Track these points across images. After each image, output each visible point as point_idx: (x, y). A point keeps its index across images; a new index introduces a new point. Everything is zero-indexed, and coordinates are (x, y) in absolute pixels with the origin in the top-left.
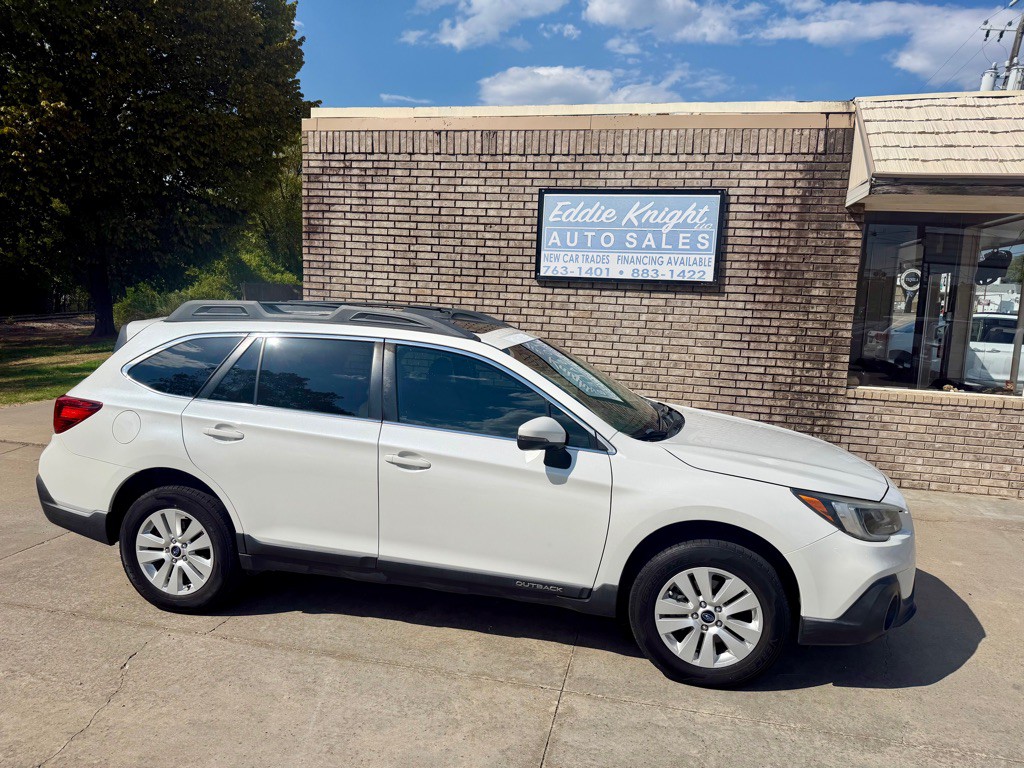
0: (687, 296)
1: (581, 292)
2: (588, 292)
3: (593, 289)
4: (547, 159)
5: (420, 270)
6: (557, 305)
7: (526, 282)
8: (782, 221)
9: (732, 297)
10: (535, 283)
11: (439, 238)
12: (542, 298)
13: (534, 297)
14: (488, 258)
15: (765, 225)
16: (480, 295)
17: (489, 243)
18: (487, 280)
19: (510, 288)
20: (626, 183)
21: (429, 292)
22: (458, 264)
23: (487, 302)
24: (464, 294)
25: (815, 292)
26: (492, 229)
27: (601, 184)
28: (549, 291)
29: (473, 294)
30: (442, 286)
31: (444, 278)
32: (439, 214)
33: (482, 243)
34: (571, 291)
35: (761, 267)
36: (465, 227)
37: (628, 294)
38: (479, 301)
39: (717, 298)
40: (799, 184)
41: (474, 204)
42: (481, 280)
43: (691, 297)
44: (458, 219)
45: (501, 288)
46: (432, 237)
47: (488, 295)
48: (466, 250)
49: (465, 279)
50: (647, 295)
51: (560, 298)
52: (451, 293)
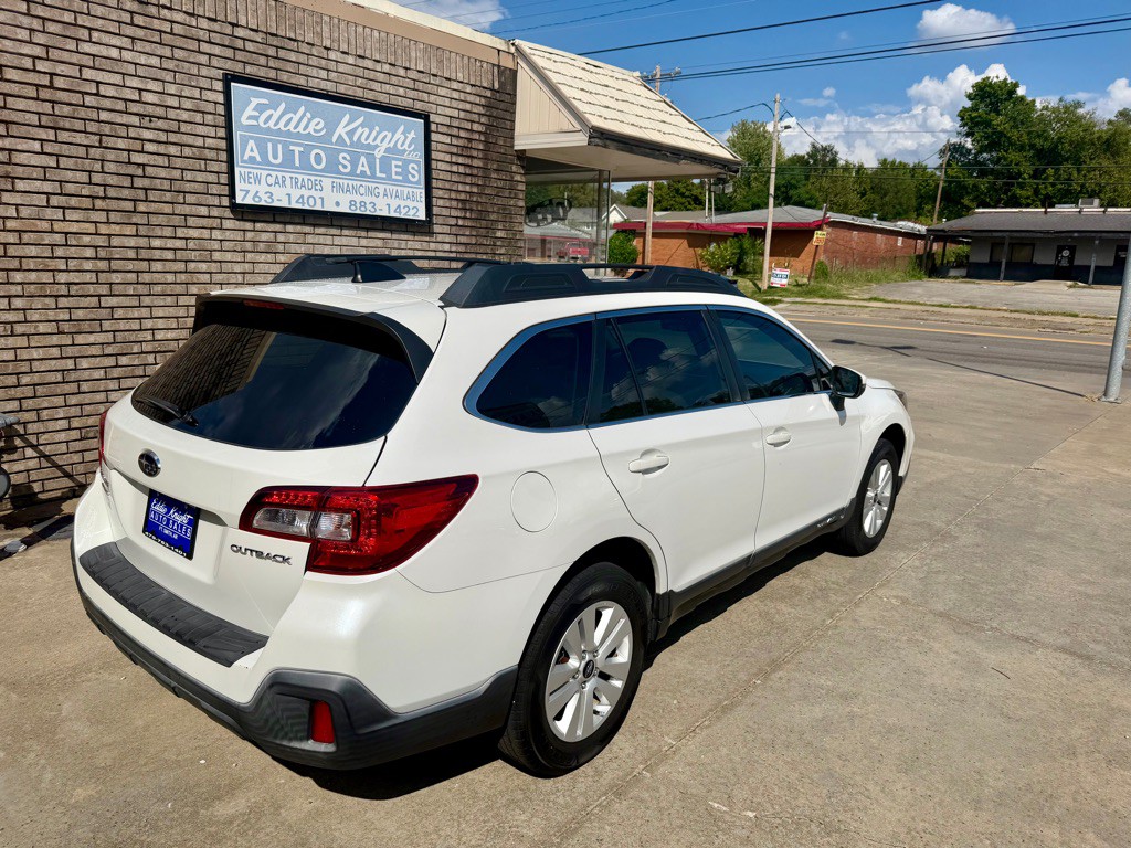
0: (402, 237)
1: (290, 228)
2: (299, 228)
3: (304, 224)
4: (228, 30)
5: (20, 185)
6: (262, 246)
7: (215, 212)
8: (472, 157)
9: (440, 238)
10: (228, 213)
11: (55, 129)
12: (239, 235)
13: (228, 235)
14: (150, 171)
15: (461, 160)
16: (143, 231)
17: (150, 147)
18: (153, 207)
19: (191, 221)
20: (329, 86)
21: (45, 225)
22: (97, 178)
23: (156, 243)
24: (116, 229)
25: (499, 234)
26: (152, 125)
27: (302, 81)
28: (248, 225)
29: (130, 230)
30: (70, 215)
31: (73, 202)
32: (51, 87)
33: (137, 145)
34: (278, 227)
35: (460, 206)
36: (104, 116)
37: (346, 232)
38: (142, 242)
39: (427, 239)
40: (482, 120)
41: (117, 79)
42: (142, 207)
43: (406, 237)
44: (89, 100)
45: (177, 220)
46: (40, 126)
47: (158, 231)
48: (111, 155)
49: (113, 204)
50: (363, 234)
51: (264, 237)
52: (91, 228)
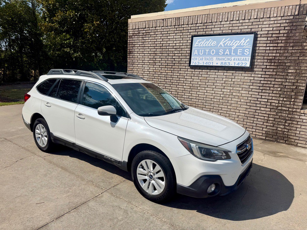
0: (240, 72)
1: (203, 71)
2: (206, 71)
3: (207, 69)
4: (195, 25)
5: (156, 64)
6: (196, 75)
7: (186, 67)
8: (278, 43)
9: (256, 73)
10: (189, 68)
11: (162, 53)
12: (191, 73)
13: (189, 72)
14: (175, 60)
15: (271, 45)
16: (173, 72)
17: (176, 55)
18: (175, 67)
19: (181, 70)
20: (220, 32)
21: (158, 71)
22: (167, 62)
23: (174, 74)
24: (168, 71)
25: (290, 71)
26: (177, 50)
27: (212, 32)
28: (193, 70)
29: (171, 72)
30: (162, 69)
31: (163, 66)
32: (162, 46)
33: (174, 55)
34: (200, 70)
35: (268, 61)
36: (169, 50)
37: (219, 71)
38: (172, 74)
39: (251, 73)
40: (286, 28)
41: (172, 42)
42: (173, 67)
43: (241, 72)
44: (168, 47)
45: (179, 70)
46: (160, 53)
47: (175, 72)
48: (169, 57)
49: (169, 67)
50: (226, 72)
51: (197, 73)
52: (164, 71)
